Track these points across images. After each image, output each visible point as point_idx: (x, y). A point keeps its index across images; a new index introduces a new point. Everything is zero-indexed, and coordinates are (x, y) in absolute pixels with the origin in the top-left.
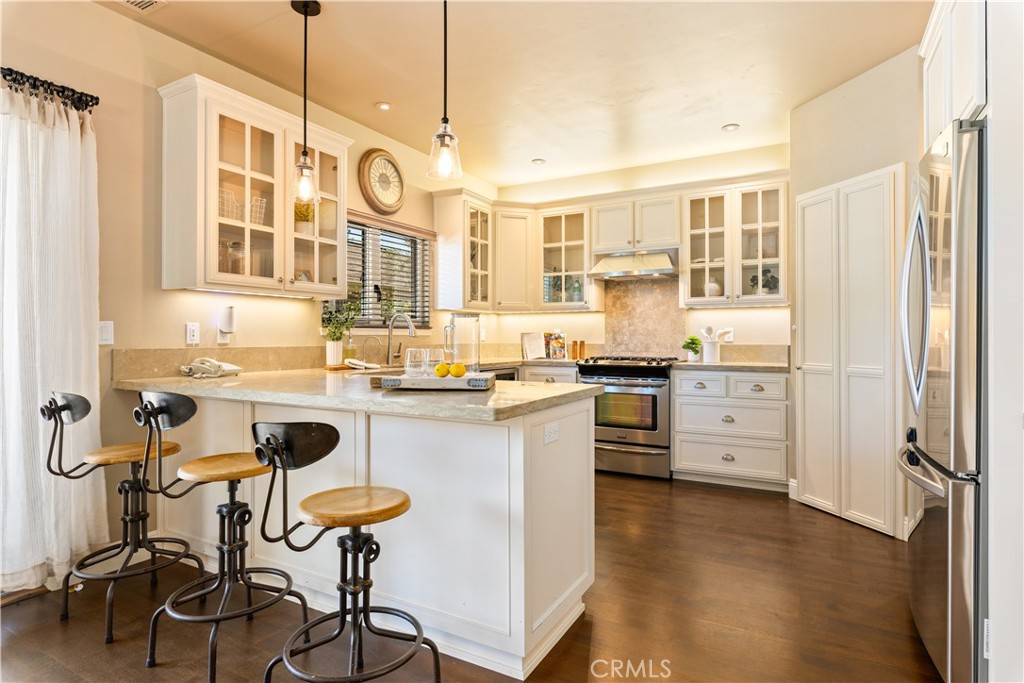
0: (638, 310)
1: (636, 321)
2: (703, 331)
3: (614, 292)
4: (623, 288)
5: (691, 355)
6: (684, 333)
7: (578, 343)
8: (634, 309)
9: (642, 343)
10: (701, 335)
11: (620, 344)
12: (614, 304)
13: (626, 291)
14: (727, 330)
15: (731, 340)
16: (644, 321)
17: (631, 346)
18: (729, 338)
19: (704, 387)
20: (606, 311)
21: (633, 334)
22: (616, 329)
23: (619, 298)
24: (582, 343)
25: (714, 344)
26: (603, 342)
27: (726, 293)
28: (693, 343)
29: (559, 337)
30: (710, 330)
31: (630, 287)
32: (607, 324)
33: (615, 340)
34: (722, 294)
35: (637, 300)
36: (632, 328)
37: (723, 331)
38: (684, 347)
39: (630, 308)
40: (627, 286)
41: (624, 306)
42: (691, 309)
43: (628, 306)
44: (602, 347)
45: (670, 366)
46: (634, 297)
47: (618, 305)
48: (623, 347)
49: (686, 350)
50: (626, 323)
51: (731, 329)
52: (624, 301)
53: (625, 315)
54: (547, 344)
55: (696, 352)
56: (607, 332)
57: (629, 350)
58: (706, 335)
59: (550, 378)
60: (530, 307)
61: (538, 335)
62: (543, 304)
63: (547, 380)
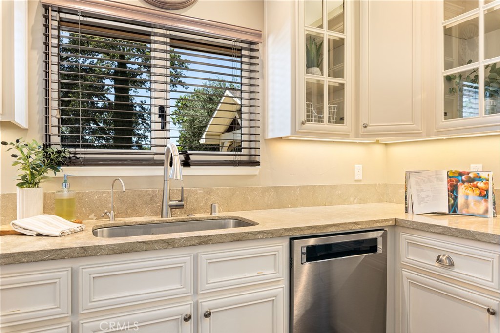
29: (478, 178)
54: (453, 190)
59: (445, 257)
60: (420, 129)
61: (436, 175)
62: (443, 122)
63: (438, 260)
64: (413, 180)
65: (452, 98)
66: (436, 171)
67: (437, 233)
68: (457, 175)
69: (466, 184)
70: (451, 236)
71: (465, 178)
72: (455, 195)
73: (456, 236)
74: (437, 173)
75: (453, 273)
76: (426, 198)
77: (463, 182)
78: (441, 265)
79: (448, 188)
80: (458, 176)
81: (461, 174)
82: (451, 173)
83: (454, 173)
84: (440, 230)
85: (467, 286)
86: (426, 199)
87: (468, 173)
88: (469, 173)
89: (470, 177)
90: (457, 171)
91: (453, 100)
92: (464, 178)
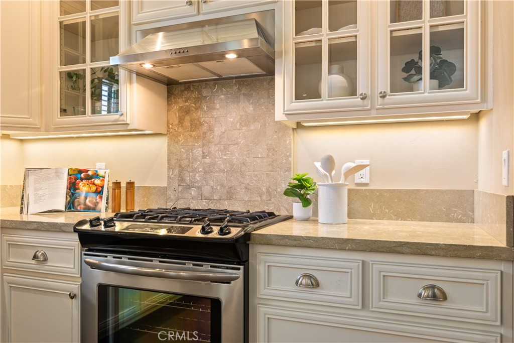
0: (218, 130)
1: (213, 148)
2: (318, 165)
3: (181, 103)
4: (195, 95)
5: (297, 208)
6: (289, 170)
7: (123, 185)
8: (211, 129)
9: (222, 185)
10: (314, 171)
11: (189, 187)
12: (181, 121)
13: (199, 99)
14: (359, 162)
15: (366, 180)
16: (226, 148)
17: (206, 190)
18: (363, 177)
19: (315, 284)
20: (168, 133)
21: (208, 170)
22: (184, 163)
23: (187, 111)
24: (130, 185)
25: (336, 188)
26: (164, 184)
27: (361, 89)
28: (301, 186)
29: (96, 175)
30: (329, 163)
31: (205, 93)
32: (170, 153)
33: (182, 180)
34: (353, 92)
35: (215, 113)
36: (207, 160)
37: (352, 165)
38: (287, 193)
39: (205, 128)
40: (200, 92)
41: (196, 125)
42: (299, 126)
43: (201, 124)
44: (163, 191)
45: (247, 237)
46: (211, 109)
47: (187, 123)
48: (193, 192)
49: (290, 198)
50: (198, 152)
51: (366, 162)
52: (195, 116)
53: (196, 138)
54: (73, 187)
55: (306, 202)
56: (170, 167)
57: (202, 197)
58: (322, 171)
59: (41, 253)
60: (38, 124)
61: (56, 172)
62: (59, 118)
63: (35, 257)
64: (31, 178)
65: (78, 94)
66: (56, 169)
67: (33, 230)
68: (77, 172)
69: (84, 181)
70: (44, 231)
71: (84, 175)
72: (72, 193)
73: (48, 231)
74: (57, 171)
75: (46, 267)
76: (43, 196)
77: (82, 179)
78: (37, 262)
79: (67, 186)
80: (77, 174)
81: (80, 172)
82: (72, 171)
83: (74, 170)
84: (35, 226)
85: (56, 277)
86: (43, 198)
87: (87, 171)
88: (89, 170)
89: (88, 175)
90: (77, 169)
91: (79, 96)
92: (82, 175)
